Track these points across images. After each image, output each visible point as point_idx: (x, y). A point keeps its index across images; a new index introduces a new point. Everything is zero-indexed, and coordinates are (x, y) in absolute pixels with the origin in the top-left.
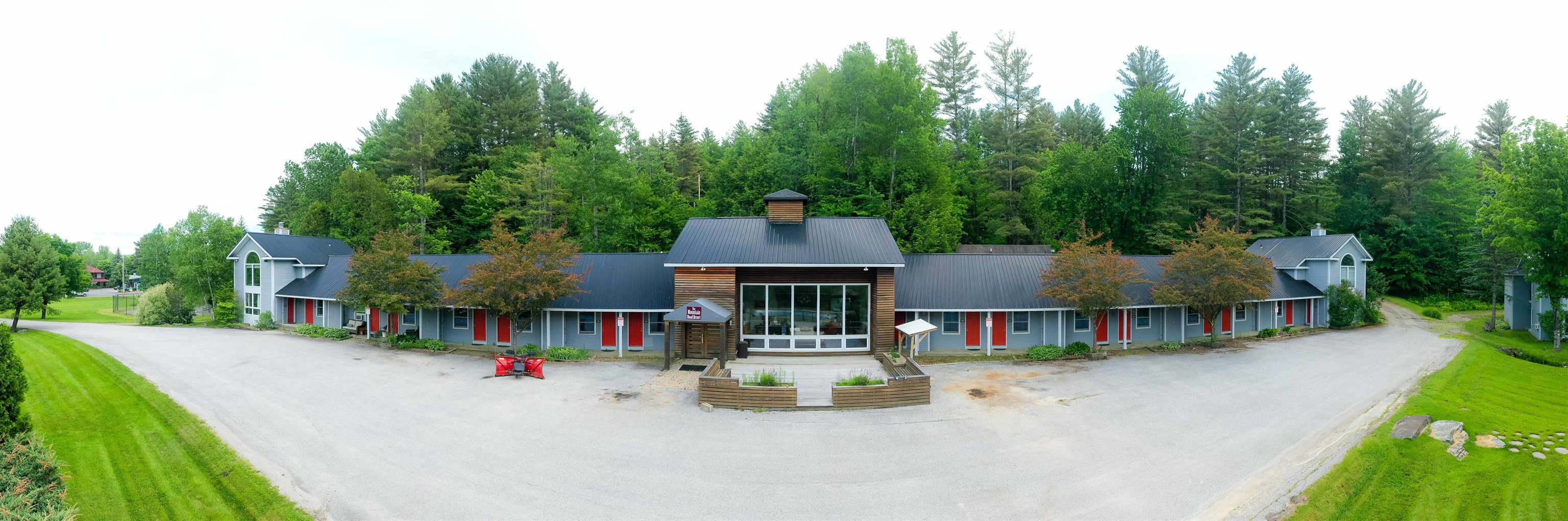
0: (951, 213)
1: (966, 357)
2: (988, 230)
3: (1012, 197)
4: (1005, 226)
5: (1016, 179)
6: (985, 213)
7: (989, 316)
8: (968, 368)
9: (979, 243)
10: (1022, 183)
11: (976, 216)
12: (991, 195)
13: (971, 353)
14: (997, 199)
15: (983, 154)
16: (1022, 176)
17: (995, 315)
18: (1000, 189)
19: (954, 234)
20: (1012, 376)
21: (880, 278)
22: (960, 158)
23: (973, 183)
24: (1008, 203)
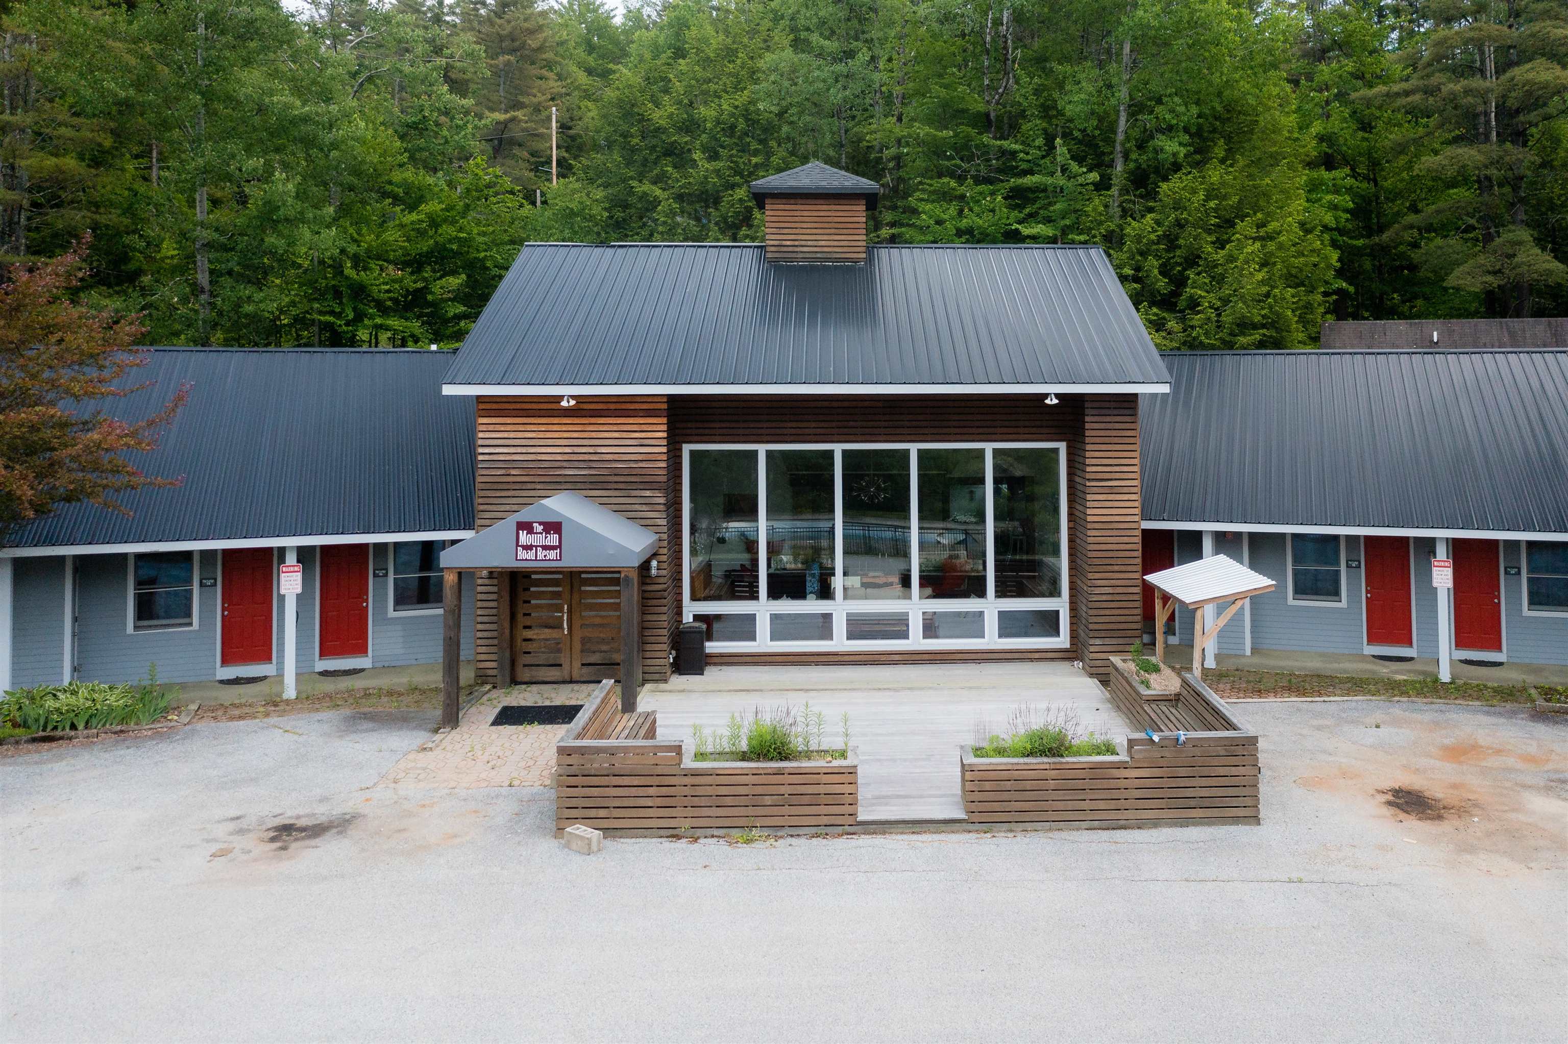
0: (1302, 224)
1: (1367, 682)
2: (1422, 274)
3: (1496, 163)
4: (1481, 259)
5: (1512, 103)
6: (1411, 218)
7: (1442, 552)
8: (1378, 716)
9: (1392, 313)
10: (1533, 116)
11: (1381, 229)
12: (1428, 161)
13: (1385, 670)
14: (1450, 173)
15: (1395, 35)
16: (1529, 93)
17: (1459, 548)
18: (1456, 140)
19: (1312, 290)
20: (1531, 759)
21: (1093, 425)
22: (1321, 54)
23: (1366, 126)
24: (1484, 184)
